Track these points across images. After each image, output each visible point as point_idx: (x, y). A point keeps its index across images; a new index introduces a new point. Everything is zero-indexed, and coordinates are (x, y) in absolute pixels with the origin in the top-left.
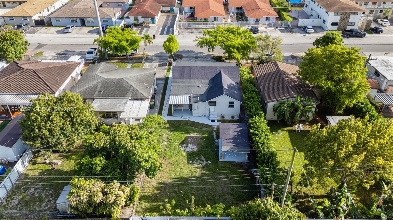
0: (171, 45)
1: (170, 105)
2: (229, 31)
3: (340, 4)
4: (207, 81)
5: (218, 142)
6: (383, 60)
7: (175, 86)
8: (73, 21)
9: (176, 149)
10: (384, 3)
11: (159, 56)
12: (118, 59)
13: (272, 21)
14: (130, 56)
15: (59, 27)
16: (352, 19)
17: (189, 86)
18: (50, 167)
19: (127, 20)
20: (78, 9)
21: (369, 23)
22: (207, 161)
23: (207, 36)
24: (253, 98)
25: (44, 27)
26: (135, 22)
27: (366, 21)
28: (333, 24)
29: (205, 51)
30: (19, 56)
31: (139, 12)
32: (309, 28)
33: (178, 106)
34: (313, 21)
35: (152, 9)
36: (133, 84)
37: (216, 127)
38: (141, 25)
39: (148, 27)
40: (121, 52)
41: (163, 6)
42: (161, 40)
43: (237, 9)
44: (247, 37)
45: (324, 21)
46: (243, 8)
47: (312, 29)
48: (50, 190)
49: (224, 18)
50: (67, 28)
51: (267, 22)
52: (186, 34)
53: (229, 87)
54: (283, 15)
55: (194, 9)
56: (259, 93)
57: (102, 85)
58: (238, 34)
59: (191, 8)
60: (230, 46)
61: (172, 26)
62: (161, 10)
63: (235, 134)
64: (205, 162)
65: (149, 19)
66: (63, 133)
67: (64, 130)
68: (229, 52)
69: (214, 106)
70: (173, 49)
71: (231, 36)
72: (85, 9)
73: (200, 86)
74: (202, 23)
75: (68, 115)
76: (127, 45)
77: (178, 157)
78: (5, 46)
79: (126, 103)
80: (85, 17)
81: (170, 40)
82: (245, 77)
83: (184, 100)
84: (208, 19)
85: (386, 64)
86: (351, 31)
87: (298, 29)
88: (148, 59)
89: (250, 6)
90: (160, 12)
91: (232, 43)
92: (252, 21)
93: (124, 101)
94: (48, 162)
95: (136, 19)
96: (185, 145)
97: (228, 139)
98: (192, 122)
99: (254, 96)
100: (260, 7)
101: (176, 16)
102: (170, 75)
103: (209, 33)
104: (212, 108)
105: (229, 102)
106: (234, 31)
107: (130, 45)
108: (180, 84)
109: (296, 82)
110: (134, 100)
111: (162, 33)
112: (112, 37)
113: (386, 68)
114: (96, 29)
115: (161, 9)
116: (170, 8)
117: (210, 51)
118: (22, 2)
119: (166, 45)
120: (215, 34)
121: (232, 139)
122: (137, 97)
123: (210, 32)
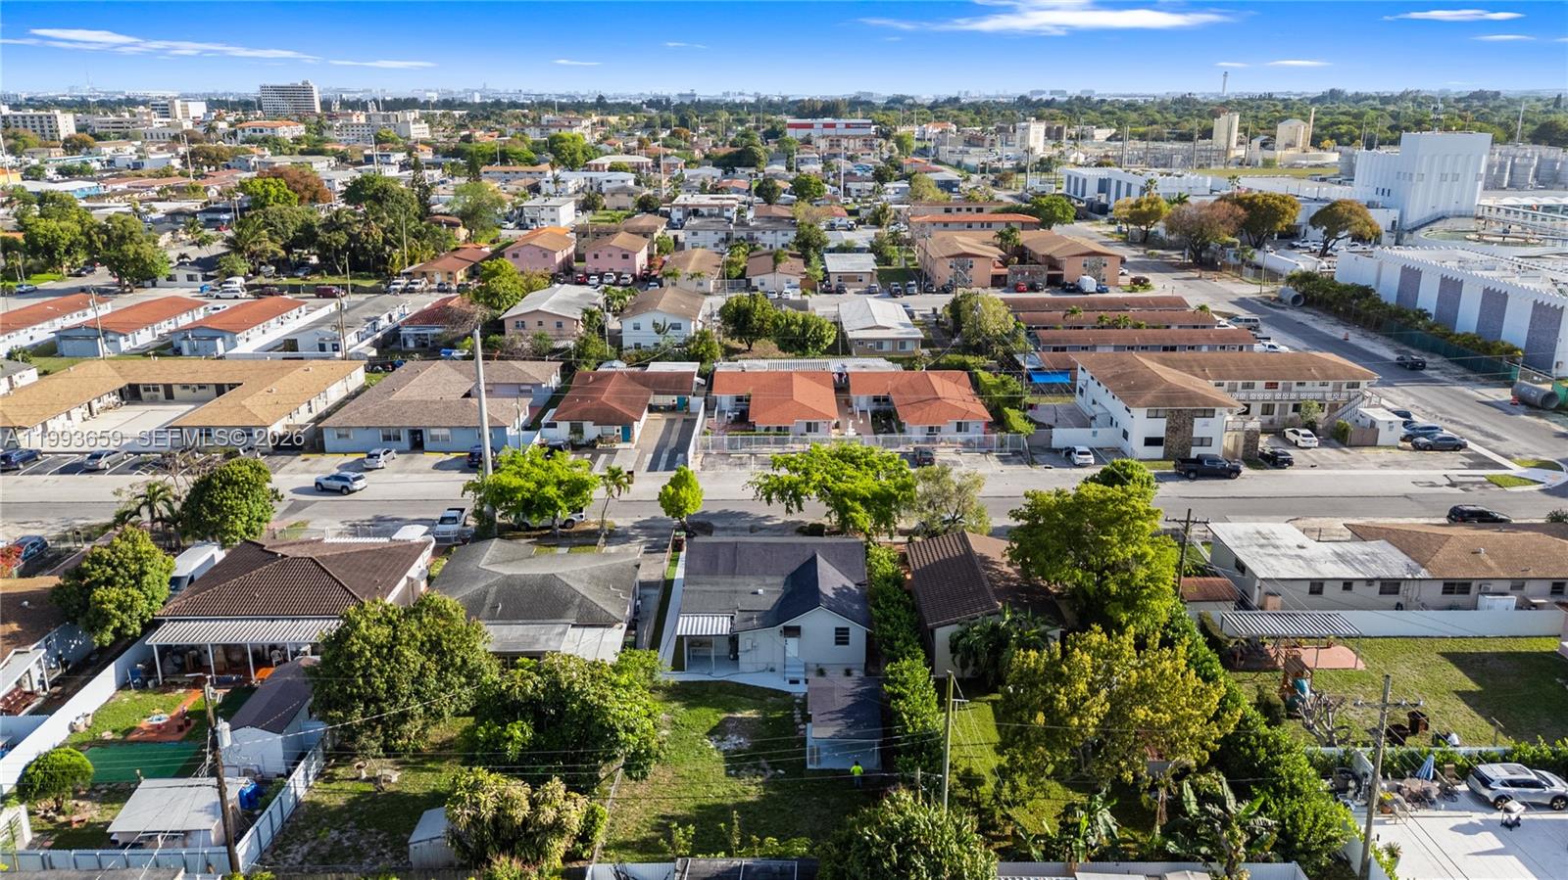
0: (682, 494)
1: (680, 638)
2: (846, 457)
3: (1163, 387)
4: (780, 580)
5: (805, 729)
6: (1259, 533)
7: (693, 591)
8: (387, 438)
9: (694, 745)
10: (1299, 384)
11: (645, 527)
12: (528, 537)
13: (975, 433)
14: (561, 527)
15: (345, 454)
16: (1200, 428)
17: (731, 592)
18: (370, 788)
19: (550, 432)
20: (405, 403)
21: (1251, 438)
22: (776, 769)
23: (783, 473)
24: (899, 618)
25: (299, 455)
26: (572, 437)
27: (1243, 434)
28: (1150, 442)
29: (778, 512)
30: (257, 529)
31: (586, 411)
32: (1080, 453)
33: (701, 645)
34: (1095, 433)
35: (622, 402)
36: (580, 588)
37: (801, 695)
38: (591, 445)
39: (614, 452)
40: (542, 515)
41: (656, 393)
42: (649, 486)
43: (876, 400)
44: (894, 474)
45: (1125, 435)
46: (893, 397)
47: (1088, 454)
48: (378, 834)
49: (837, 426)
50: (370, 456)
51: (961, 437)
52: (724, 468)
53: (839, 592)
54: (1008, 417)
55: (748, 400)
56: (913, 609)
57: (498, 592)
58: (867, 464)
59: (739, 399)
60: (845, 494)
61: (682, 447)
62: (650, 405)
63: (850, 701)
64: (770, 773)
65: (616, 431)
66: (417, 692)
67: (421, 685)
68: (843, 510)
69: (795, 639)
70: (686, 506)
71: (850, 470)
72: (426, 402)
73: (761, 591)
74: (772, 438)
75: (434, 647)
76: (559, 496)
77: (699, 763)
78: (227, 499)
79: (564, 633)
80: (427, 424)
81: (679, 482)
82: (880, 569)
83: (717, 625)
84: (787, 428)
85: (1263, 541)
86: (1199, 460)
87: (1052, 455)
88: (614, 536)
89: (916, 392)
90: (646, 409)
91: (849, 485)
92: (916, 434)
93: (559, 629)
94: (364, 775)
95: (577, 429)
96: (717, 737)
97: (831, 713)
98: (738, 684)
99: (901, 612)
100: (940, 395)
101: (694, 421)
102: (679, 573)
103: (786, 463)
104: (792, 643)
105: (837, 629)
106: (857, 457)
107: (566, 494)
108: (708, 588)
109: (1015, 580)
110: (585, 626)
111: (653, 467)
112: (518, 473)
113: (1261, 551)
114: (457, 458)
115: (651, 402)
116: (675, 398)
117: (791, 512)
118: (227, 388)
119: (667, 494)
120: (804, 465)
121: (840, 711)
122: (592, 619)
123: (792, 459)
